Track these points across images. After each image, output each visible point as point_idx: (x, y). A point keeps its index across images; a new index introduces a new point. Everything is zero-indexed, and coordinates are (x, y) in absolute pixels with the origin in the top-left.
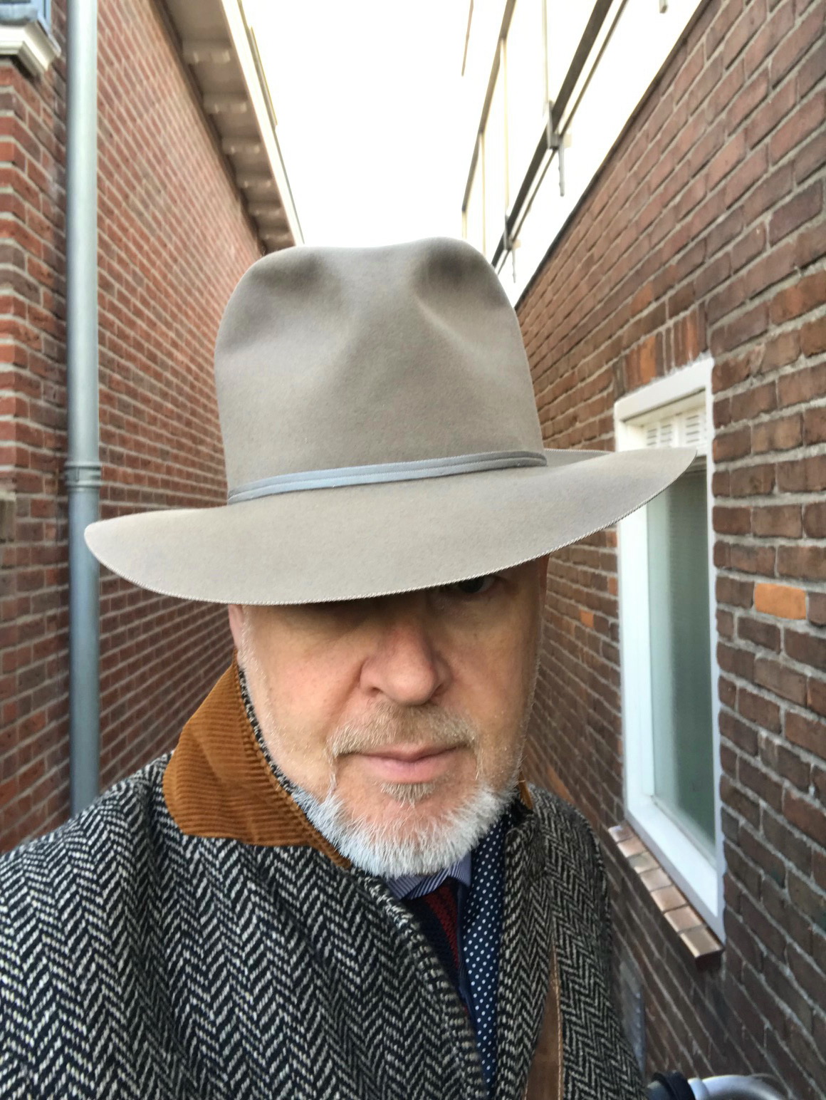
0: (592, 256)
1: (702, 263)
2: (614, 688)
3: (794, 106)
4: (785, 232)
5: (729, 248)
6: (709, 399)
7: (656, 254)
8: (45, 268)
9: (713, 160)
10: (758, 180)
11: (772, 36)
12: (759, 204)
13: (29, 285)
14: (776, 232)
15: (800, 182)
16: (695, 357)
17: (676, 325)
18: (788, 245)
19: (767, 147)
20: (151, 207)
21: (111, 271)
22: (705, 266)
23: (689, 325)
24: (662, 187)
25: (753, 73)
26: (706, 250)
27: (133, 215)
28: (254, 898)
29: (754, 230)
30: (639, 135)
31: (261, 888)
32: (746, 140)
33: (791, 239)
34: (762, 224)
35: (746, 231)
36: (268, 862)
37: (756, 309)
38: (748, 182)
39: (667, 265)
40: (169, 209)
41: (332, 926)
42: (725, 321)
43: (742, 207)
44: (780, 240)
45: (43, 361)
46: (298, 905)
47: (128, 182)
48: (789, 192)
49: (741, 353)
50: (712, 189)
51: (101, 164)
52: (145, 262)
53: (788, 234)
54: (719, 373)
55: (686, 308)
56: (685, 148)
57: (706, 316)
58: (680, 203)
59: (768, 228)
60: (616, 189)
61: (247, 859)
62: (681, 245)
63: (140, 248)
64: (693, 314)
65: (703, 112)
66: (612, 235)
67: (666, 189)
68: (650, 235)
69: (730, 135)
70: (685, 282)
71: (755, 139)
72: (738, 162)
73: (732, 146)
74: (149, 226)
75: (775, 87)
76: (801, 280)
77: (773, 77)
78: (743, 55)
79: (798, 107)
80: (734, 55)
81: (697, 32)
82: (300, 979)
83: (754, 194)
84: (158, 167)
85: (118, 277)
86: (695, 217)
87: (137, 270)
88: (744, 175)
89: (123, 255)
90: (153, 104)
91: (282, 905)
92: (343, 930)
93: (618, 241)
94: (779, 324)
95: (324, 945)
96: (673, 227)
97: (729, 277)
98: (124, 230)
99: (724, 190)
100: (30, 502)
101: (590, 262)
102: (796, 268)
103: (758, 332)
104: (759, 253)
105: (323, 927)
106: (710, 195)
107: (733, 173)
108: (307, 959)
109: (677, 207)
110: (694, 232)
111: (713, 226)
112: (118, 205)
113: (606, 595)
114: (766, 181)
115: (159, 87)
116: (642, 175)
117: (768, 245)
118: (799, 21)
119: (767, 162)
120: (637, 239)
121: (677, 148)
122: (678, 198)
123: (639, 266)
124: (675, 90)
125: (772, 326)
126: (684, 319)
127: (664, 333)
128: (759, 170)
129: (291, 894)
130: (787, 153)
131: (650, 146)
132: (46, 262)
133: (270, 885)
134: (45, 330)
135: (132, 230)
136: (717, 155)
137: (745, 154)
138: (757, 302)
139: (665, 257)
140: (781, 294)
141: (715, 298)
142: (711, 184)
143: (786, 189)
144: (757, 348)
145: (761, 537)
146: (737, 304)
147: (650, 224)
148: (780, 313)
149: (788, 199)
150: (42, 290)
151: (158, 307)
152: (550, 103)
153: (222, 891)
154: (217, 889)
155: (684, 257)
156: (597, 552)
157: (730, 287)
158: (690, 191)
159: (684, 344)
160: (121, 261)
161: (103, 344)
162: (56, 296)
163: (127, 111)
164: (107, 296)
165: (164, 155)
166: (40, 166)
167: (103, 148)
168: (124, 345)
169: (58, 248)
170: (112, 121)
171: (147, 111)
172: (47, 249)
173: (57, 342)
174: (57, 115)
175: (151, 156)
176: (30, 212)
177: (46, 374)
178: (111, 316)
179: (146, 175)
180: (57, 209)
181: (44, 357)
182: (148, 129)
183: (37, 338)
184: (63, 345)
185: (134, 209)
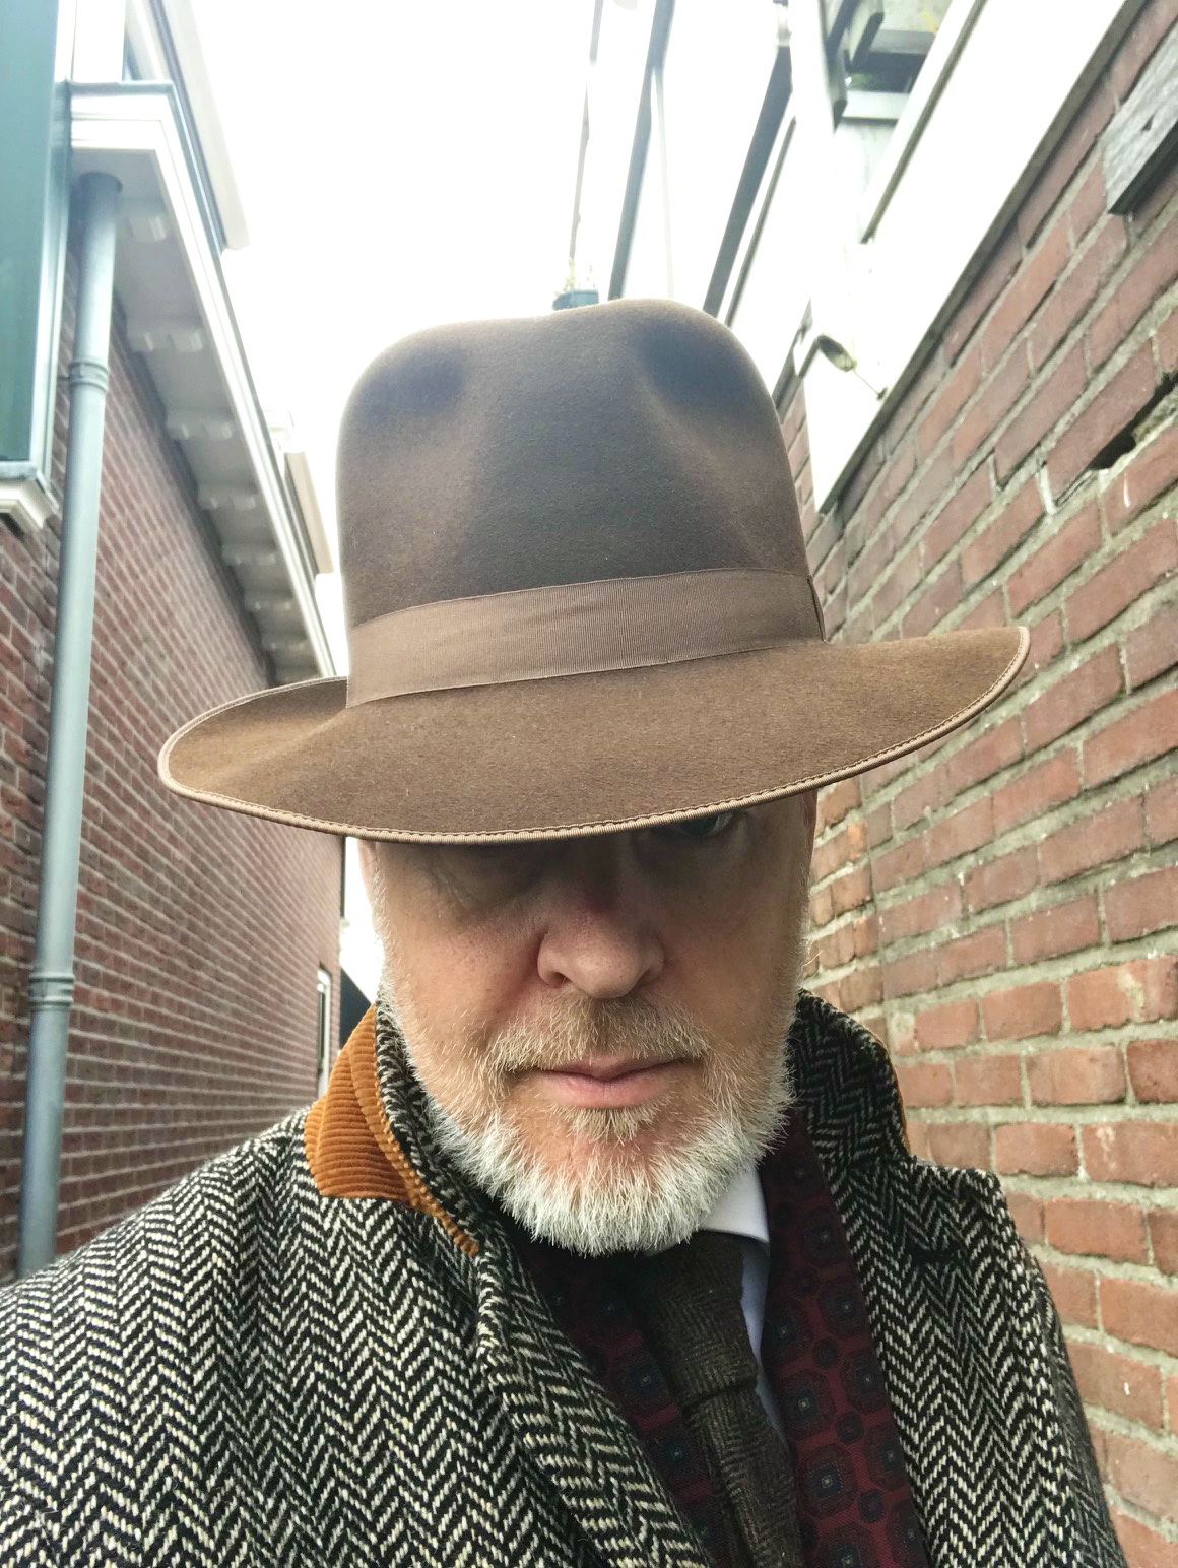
8: (24, 745)
13: (5, 764)
20: (152, 675)
21: (99, 749)
27: (130, 684)
28: (418, 1283)
31: (426, 1269)
40: (173, 675)
45: (14, 852)
47: (125, 647)
51: (97, 630)
52: (141, 739)
63: (135, 722)
74: (148, 698)
84: (163, 630)
85: (107, 757)
87: (131, 748)
89: (115, 731)
98: (118, 702)
112: (113, 673)
115: (168, 538)
134: (19, 816)
135: (127, 702)
150: (19, 769)
151: (153, 792)
153: (370, 1273)
154: (364, 1270)
160: (112, 738)
161: (84, 835)
162: (34, 778)
163: (130, 567)
164: (94, 780)
165: (170, 615)
166: (25, 632)
167: (98, 608)
168: (110, 838)
169: (39, 723)
170: (110, 579)
171: (152, 565)
172: (27, 724)
173: (29, 830)
174: (46, 574)
175: (154, 617)
176: (10, 682)
177: (17, 868)
178: (95, 803)
179: (147, 639)
180: (42, 679)
181: (14, 848)
182: (153, 586)
183: (9, 824)
184: (39, 835)
185: (131, 677)
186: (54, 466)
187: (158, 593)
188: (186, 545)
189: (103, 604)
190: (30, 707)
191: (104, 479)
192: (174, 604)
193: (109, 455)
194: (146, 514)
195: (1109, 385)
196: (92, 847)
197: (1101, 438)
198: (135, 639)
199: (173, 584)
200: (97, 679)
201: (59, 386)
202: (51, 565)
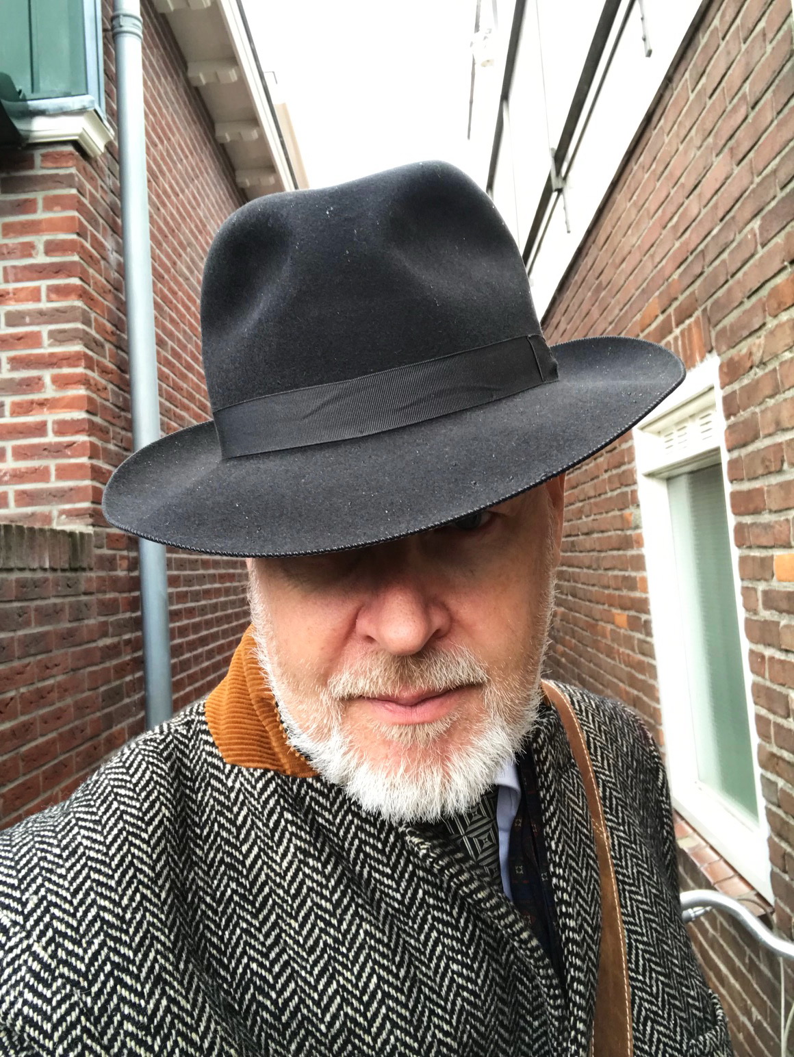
0: (601, 283)
1: (701, 274)
2: (651, 682)
3: (772, 122)
4: (773, 233)
5: (725, 255)
6: (718, 395)
7: (659, 272)
8: (109, 326)
9: (704, 180)
10: (745, 191)
11: (748, 64)
12: (748, 215)
13: (96, 341)
14: (765, 234)
15: (783, 188)
16: (702, 358)
17: (682, 333)
18: (777, 244)
19: (751, 161)
21: (164, 329)
22: (705, 275)
23: (694, 330)
24: (660, 211)
25: (733, 99)
26: (704, 260)
27: (181, 280)
28: (292, 828)
29: (746, 236)
30: (635, 168)
31: (297, 817)
32: (732, 158)
33: (779, 240)
34: (752, 229)
35: (738, 238)
36: (303, 792)
37: (753, 307)
38: (737, 195)
39: (670, 280)
41: (368, 849)
42: (727, 322)
43: (733, 218)
44: (769, 241)
45: (111, 410)
46: (335, 830)
47: (175, 251)
48: (774, 197)
49: (743, 348)
50: (705, 206)
51: (153, 237)
52: (193, 321)
53: (775, 236)
54: (725, 370)
55: (690, 316)
56: (678, 174)
57: (710, 320)
58: (677, 222)
59: (757, 232)
60: (619, 218)
61: (283, 790)
62: (680, 260)
63: (187, 309)
64: (697, 322)
65: (692, 138)
66: (618, 261)
67: (664, 212)
68: (652, 256)
69: (717, 155)
70: (688, 292)
71: (741, 156)
72: (727, 178)
73: (721, 165)
75: (753, 108)
76: (791, 273)
77: (751, 100)
78: (723, 84)
79: (775, 122)
80: (715, 85)
81: (682, 68)
82: (340, 901)
83: (743, 204)
84: (199, 237)
85: (170, 336)
86: (691, 233)
87: (186, 329)
88: (732, 190)
89: (174, 315)
91: (318, 832)
92: (379, 851)
93: (624, 265)
94: (775, 316)
95: (363, 867)
96: (674, 245)
97: (727, 281)
98: (174, 294)
99: (716, 207)
100: (104, 536)
101: (599, 288)
102: (786, 263)
103: (757, 326)
104: (752, 256)
105: (359, 850)
106: (704, 211)
107: (722, 189)
108: (345, 881)
109: (675, 227)
110: (692, 246)
111: (709, 238)
112: (168, 271)
113: (637, 594)
114: (753, 191)
116: (641, 203)
117: (759, 247)
118: (769, 48)
119: (752, 173)
120: (641, 261)
121: (671, 174)
122: (675, 219)
123: (644, 285)
124: (665, 122)
125: (769, 319)
126: (690, 325)
127: (672, 342)
128: (745, 182)
129: (327, 820)
130: (769, 164)
131: (646, 176)
132: (108, 321)
133: (306, 815)
134: (112, 383)
136: (708, 175)
137: (732, 169)
138: (754, 299)
139: (667, 273)
140: (775, 290)
141: (716, 302)
142: (704, 202)
143: (771, 196)
144: (757, 341)
145: (776, 512)
146: (737, 304)
147: (652, 246)
148: (776, 306)
149: (773, 204)
150: (108, 346)
152: (552, 149)
153: (261, 820)
154: (257, 818)
155: (685, 269)
156: (625, 555)
157: (729, 290)
158: (686, 209)
159: (691, 349)
160: (172, 321)
161: (161, 395)
162: (119, 352)
163: (171, 187)
164: (163, 353)
165: (204, 226)
166: (100, 237)
167: (152, 221)
168: (179, 396)
169: (118, 309)
170: (158, 196)
171: (188, 187)
172: (110, 310)
173: (122, 392)
174: (112, 192)
175: (193, 226)
176: (93, 277)
177: (114, 421)
178: (166, 370)
179: (190, 244)
180: (116, 275)
181: (112, 406)
182: (190, 203)
183: (106, 389)
184: (127, 395)
185: (182, 275)
186: (107, 104)
187: (194, 208)
188: (209, 170)
189: (155, 217)
190: (110, 297)
191: (146, 115)
192: (207, 218)
193: (148, 96)
194: (180, 145)
196: (168, 404)
198: (181, 244)
199: (204, 202)
200: (157, 276)
201: (105, 37)
202: (114, 183)
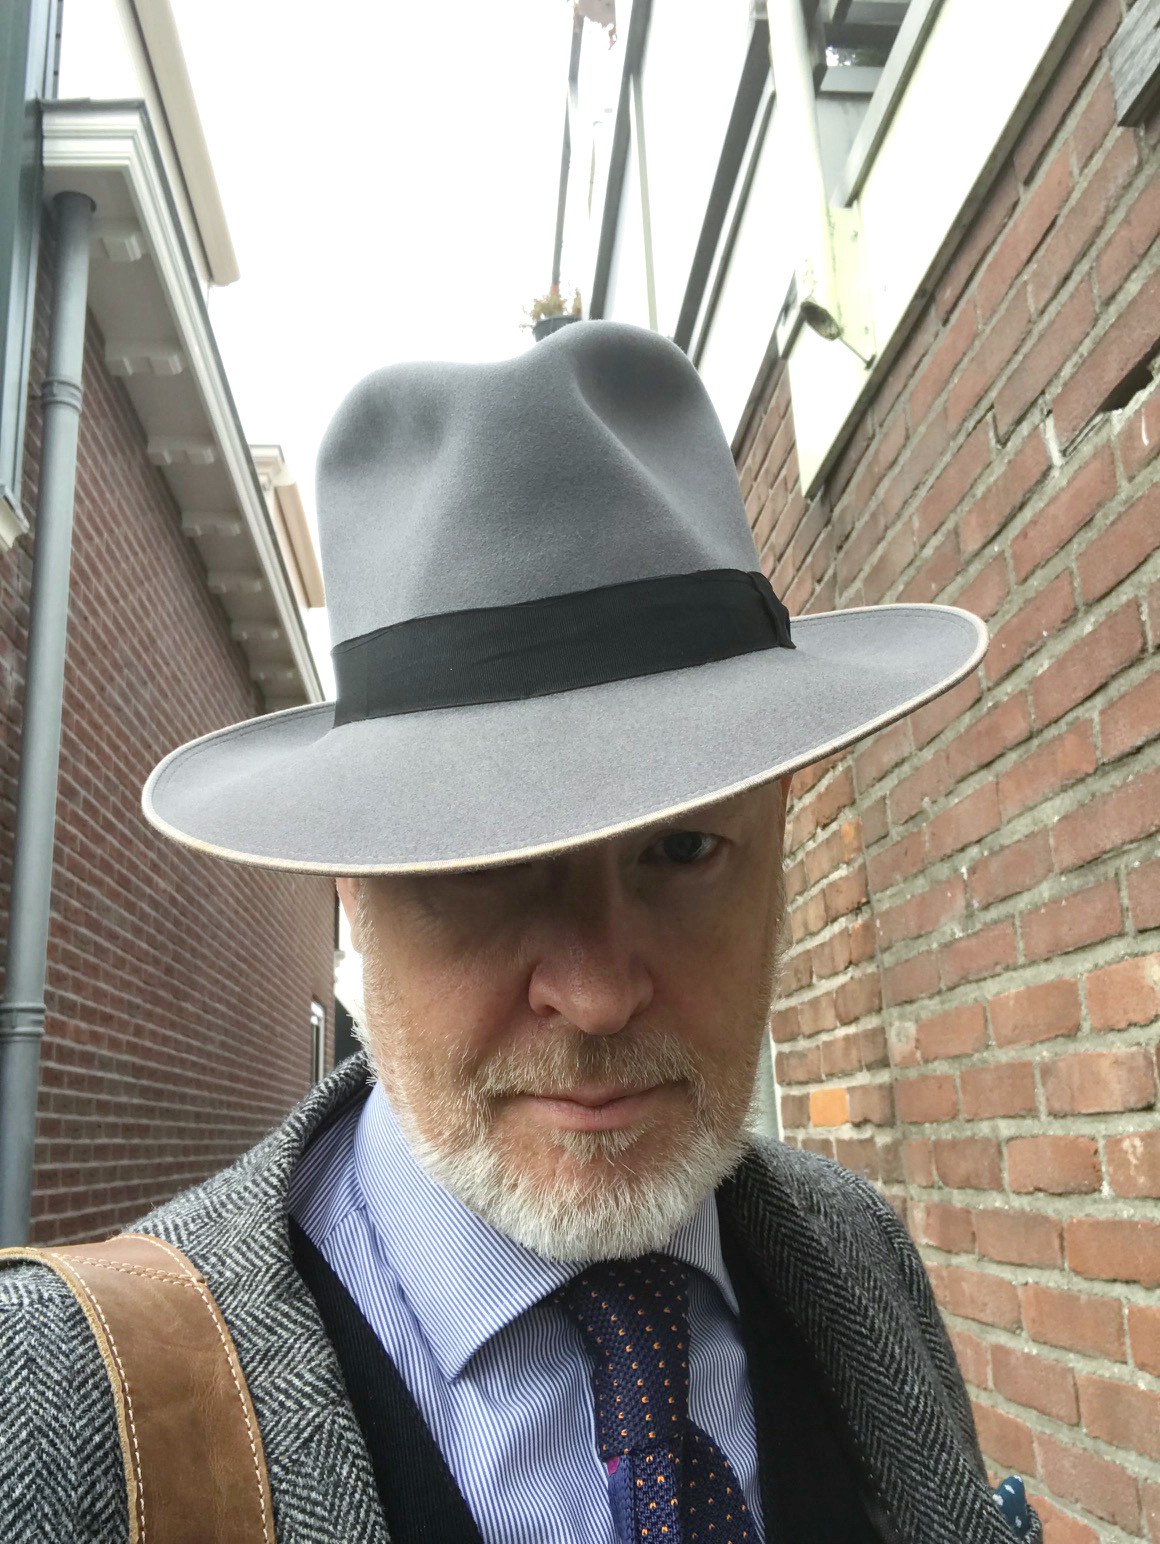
20: (133, 701)
21: (76, 774)
27: (110, 711)
40: (157, 703)
52: (122, 765)
63: (116, 749)
74: (129, 724)
84: (145, 656)
87: (111, 775)
90: (141, 583)
112: (91, 698)
135: (107, 729)
160: (90, 764)
161: (56, 859)
163: (109, 591)
164: (68, 804)
165: (152, 640)
167: (74, 633)
170: (86, 601)
174: (20, 596)
175: (135, 641)
178: (69, 826)
179: (127, 664)
180: (14, 702)
182: (134, 611)
185: (113, 703)
186: (25, 487)
187: (140, 620)
188: (169, 571)
189: (80, 628)
192: (157, 630)
194: (128, 540)
195: (1120, 317)
196: (64, 871)
197: (1113, 375)
198: (115, 664)
199: (156, 612)
200: (71, 700)
202: (24, 585)
